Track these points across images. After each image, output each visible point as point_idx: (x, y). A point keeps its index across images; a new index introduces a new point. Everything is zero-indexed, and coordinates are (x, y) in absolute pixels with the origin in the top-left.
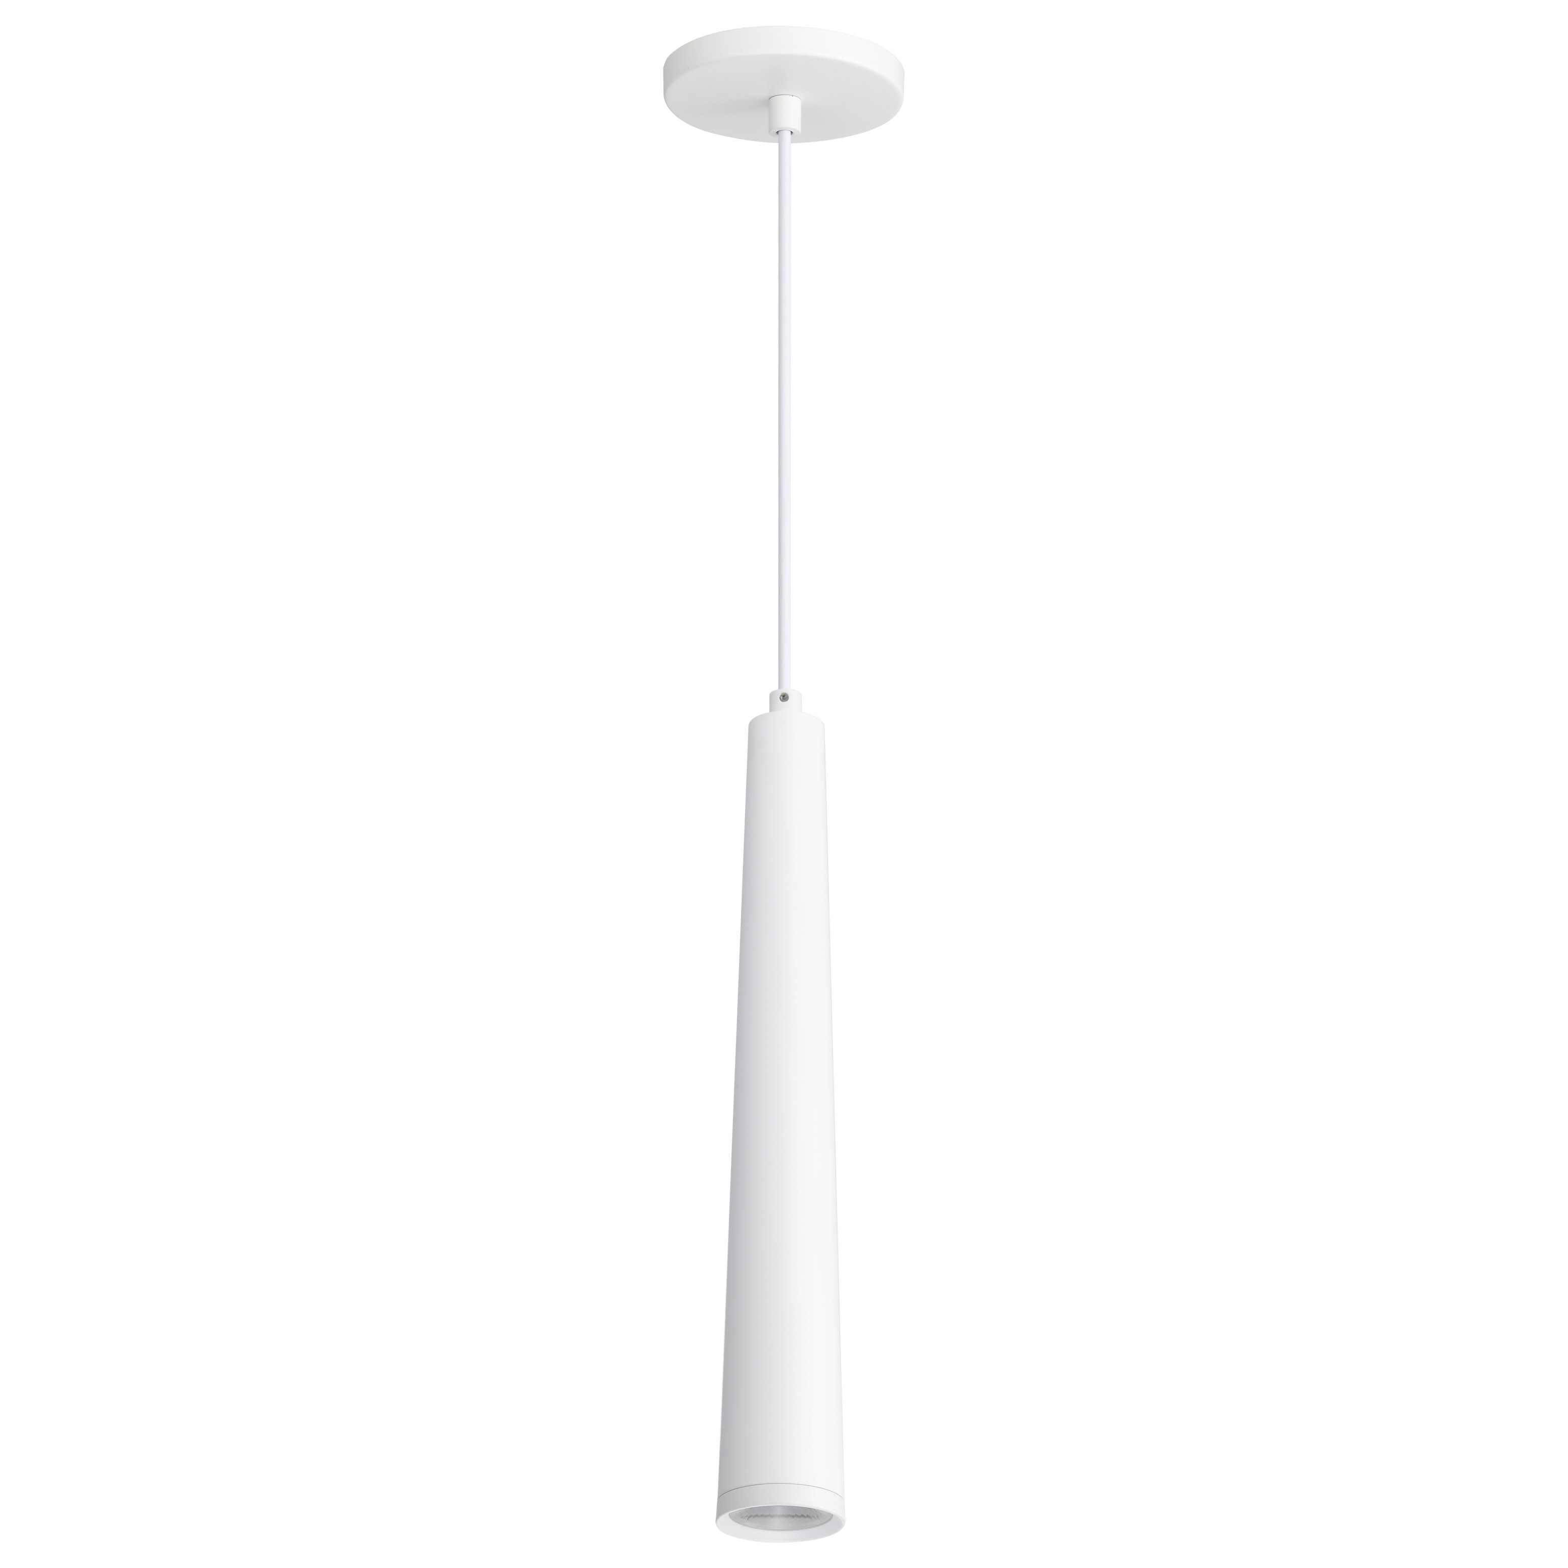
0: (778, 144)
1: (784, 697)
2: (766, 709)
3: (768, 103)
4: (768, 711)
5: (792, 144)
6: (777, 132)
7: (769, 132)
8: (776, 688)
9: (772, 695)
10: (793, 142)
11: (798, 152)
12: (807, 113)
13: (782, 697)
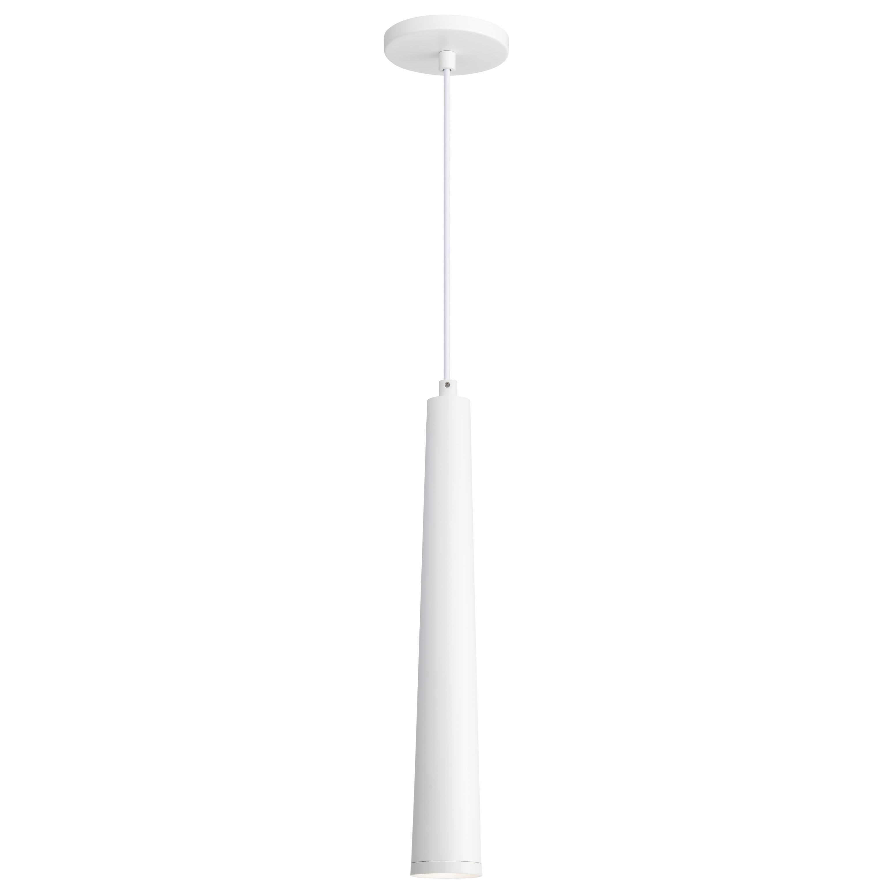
0: (443, 76)
1: (448, 385)
2: (436, 394)
3: (438, 55)
4: (438, 395)
5: (451, 76)
6: (443, 70)
7: (439, 70)
8: (443, 379)
9: (440, 382)
10: (451, 75)
11: (454, 80)
12: (459, 60)
13: (446, 385)
